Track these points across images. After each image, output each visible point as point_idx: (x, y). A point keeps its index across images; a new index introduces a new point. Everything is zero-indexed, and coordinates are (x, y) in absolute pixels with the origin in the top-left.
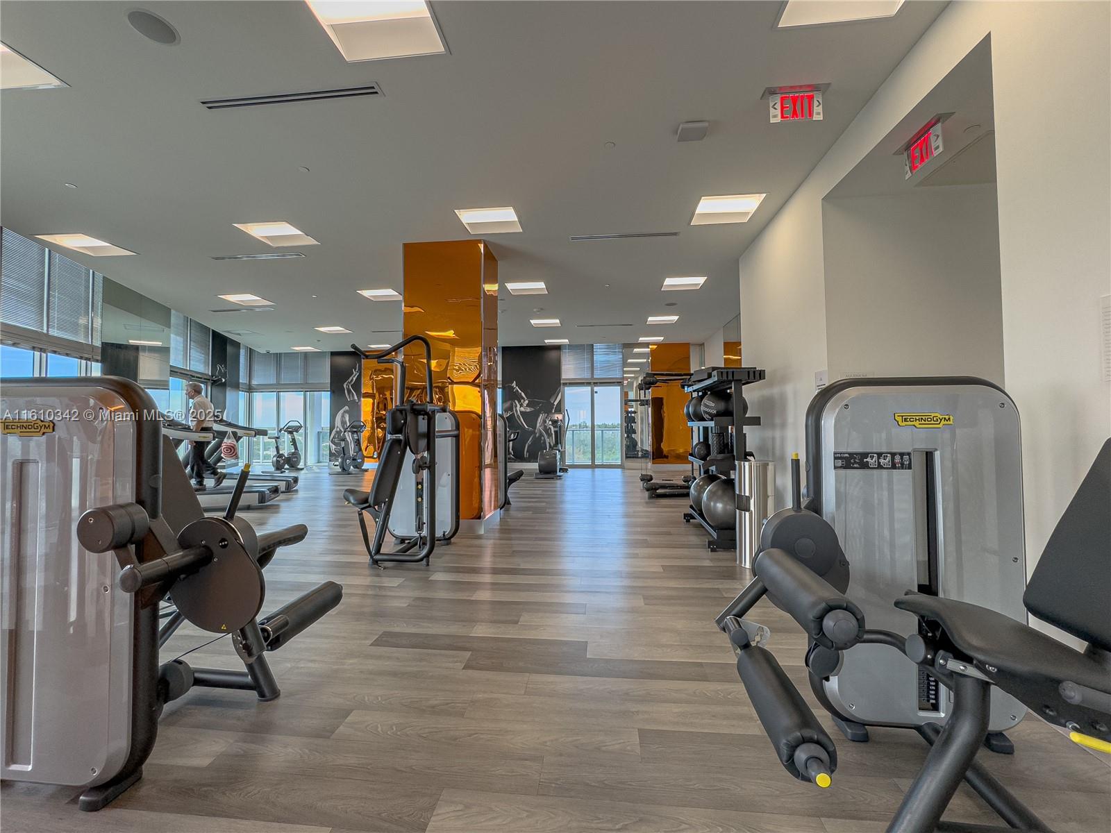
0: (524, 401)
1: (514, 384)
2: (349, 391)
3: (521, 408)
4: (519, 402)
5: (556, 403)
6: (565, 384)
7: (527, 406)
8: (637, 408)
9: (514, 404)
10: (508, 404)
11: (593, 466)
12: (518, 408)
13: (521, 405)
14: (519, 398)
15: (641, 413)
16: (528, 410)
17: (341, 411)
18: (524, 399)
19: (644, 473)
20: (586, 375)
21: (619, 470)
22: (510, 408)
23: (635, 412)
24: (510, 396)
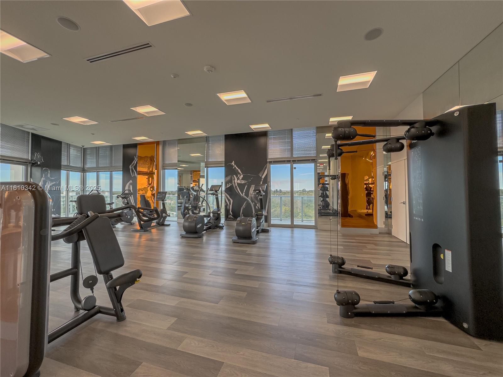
0: (240, 175)
1: (233, 163)
2: (132, 171)
3: (238, 181)
4: (237, 176)
5: (263, 177)
6: (270, 162)
7: (242, 179)
8: (330, 181)
9: (233, 178)
10: (229, 178)
11: (292, 226)
12: (236, 181)
13: (238, 179)
14: (237, 173)
15: (332, 185)
16: (243, 182)
17: (128, 184)
18: (240, 174)
19: (334, 254)
20: (287, 155)
21: (313, 232)
22: (231, 181)
23: (328, 184)
24: (230, 172)
